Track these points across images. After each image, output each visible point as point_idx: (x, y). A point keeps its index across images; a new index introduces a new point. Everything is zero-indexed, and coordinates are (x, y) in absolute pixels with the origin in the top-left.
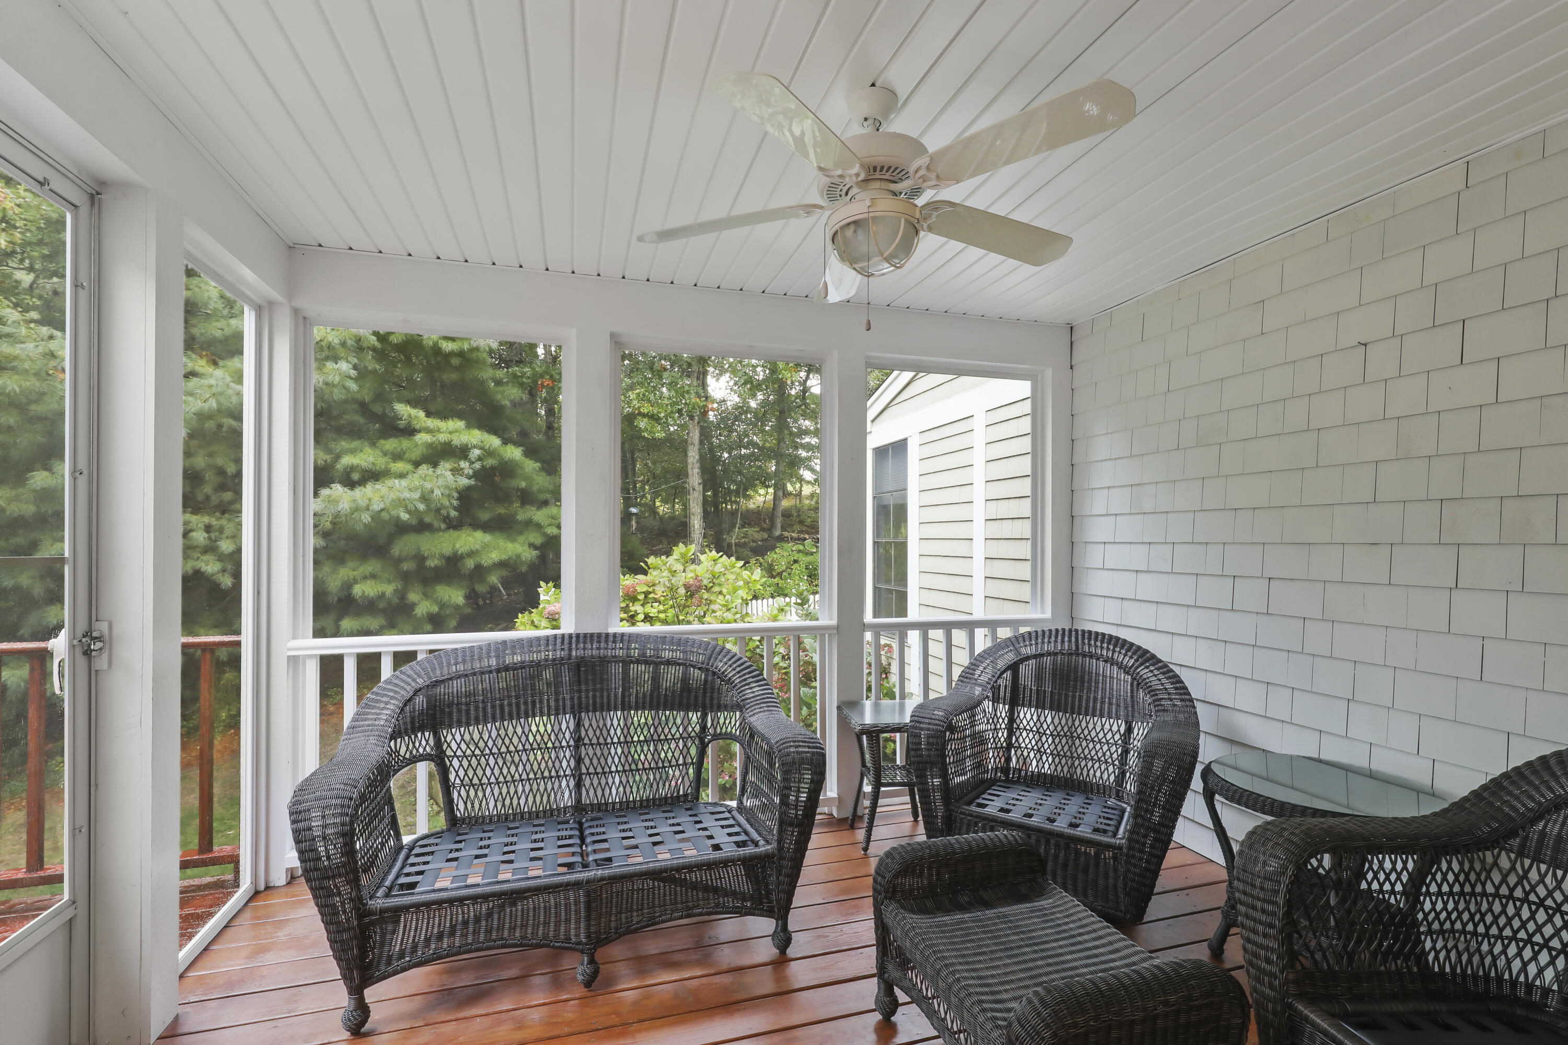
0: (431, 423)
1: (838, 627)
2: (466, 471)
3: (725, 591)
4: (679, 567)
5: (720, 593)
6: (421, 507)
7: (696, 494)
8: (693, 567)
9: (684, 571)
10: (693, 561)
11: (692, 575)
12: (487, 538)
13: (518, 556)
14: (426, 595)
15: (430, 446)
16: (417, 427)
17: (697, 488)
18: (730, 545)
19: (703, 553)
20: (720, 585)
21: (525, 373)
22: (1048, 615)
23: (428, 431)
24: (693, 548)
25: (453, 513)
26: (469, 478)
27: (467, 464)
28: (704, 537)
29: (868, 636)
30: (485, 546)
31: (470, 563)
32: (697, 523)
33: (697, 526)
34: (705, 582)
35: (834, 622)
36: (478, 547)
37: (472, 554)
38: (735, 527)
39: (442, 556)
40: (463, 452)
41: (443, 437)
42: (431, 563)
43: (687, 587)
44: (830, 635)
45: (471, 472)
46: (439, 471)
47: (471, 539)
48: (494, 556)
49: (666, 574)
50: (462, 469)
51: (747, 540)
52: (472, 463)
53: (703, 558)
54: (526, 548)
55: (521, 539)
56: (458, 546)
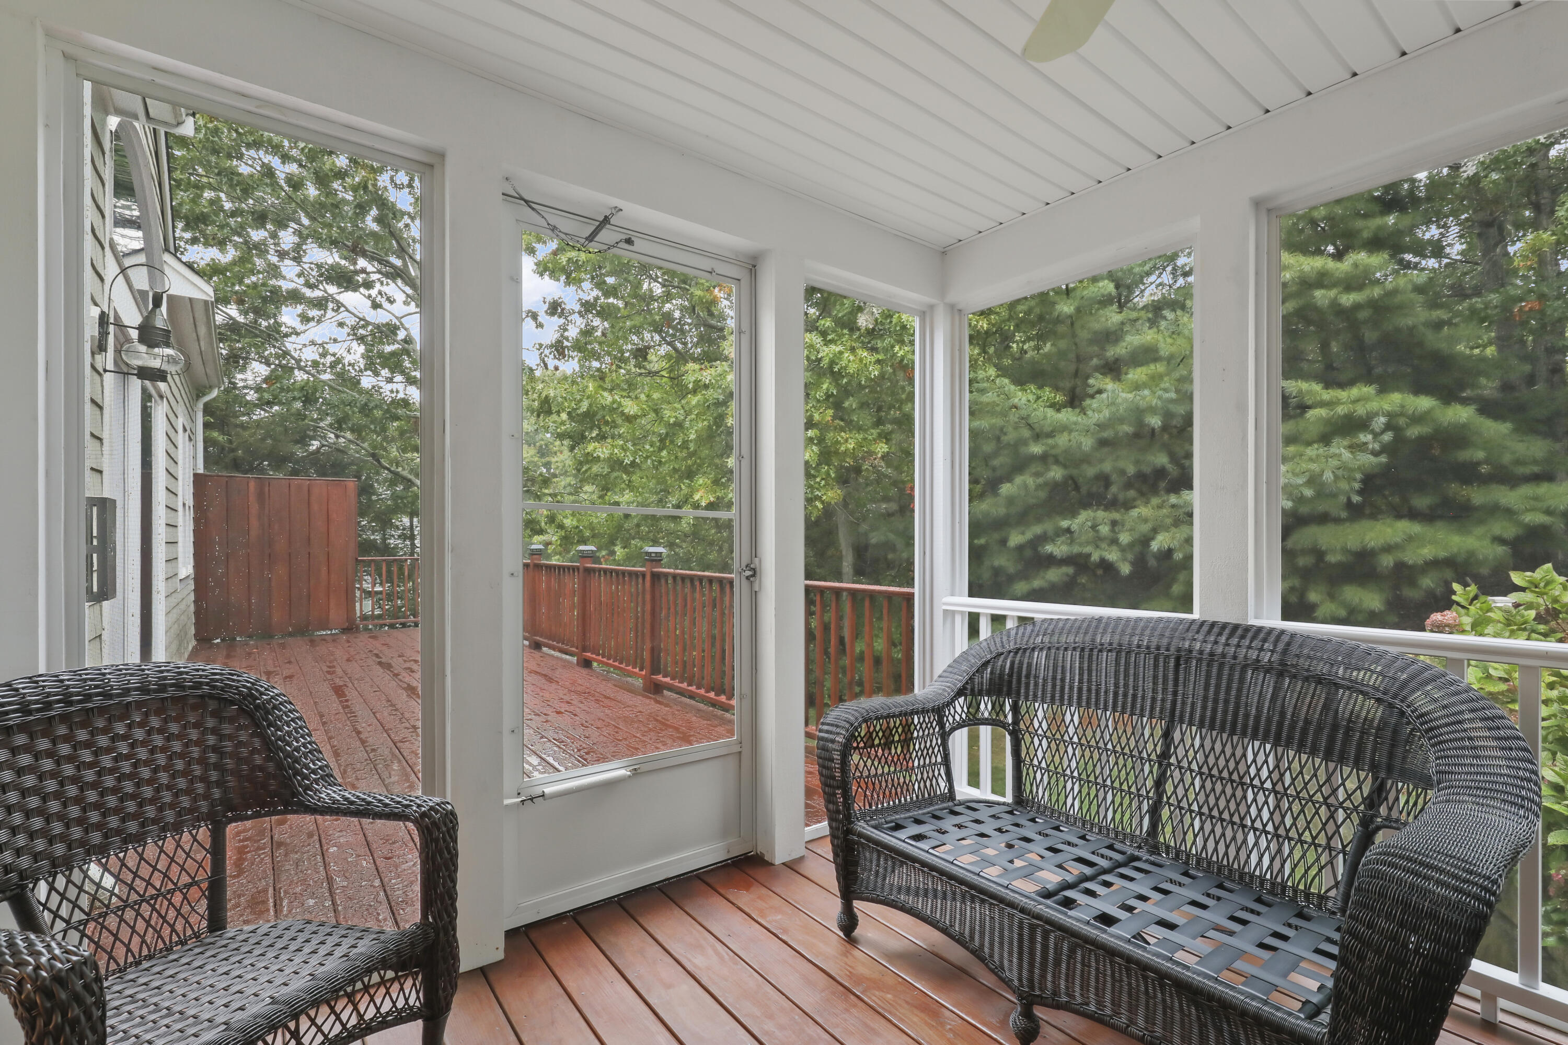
0: (1327, 395)
2: (1371, 446)
6: (1308, 492)
12: (1415, 528)
13: (1471, 554)
14: (1332, 596)
15: (1328, 422)
16: (1310, 403)
21: (1490, 302)
23: (1322, 404)
25: (1356, 499)
26: (1375, 454)
27: (1370, 437)
30: (1410, 539)
31: (1387, 561)
36: (1398, 540)
37: (1388, 549)
39: (1345, 550)
40: (1363, 424)
41: (1341, 410)
42: (1332, 558)
45: (1377, 446)
46: (1333, 450)
47: (1389, 530)
48: (1427, 552)
50: (1366, 444)
52: (1376, 435)
54: (1486, 542)
55: (1479, 531)
56: (1367, 538)
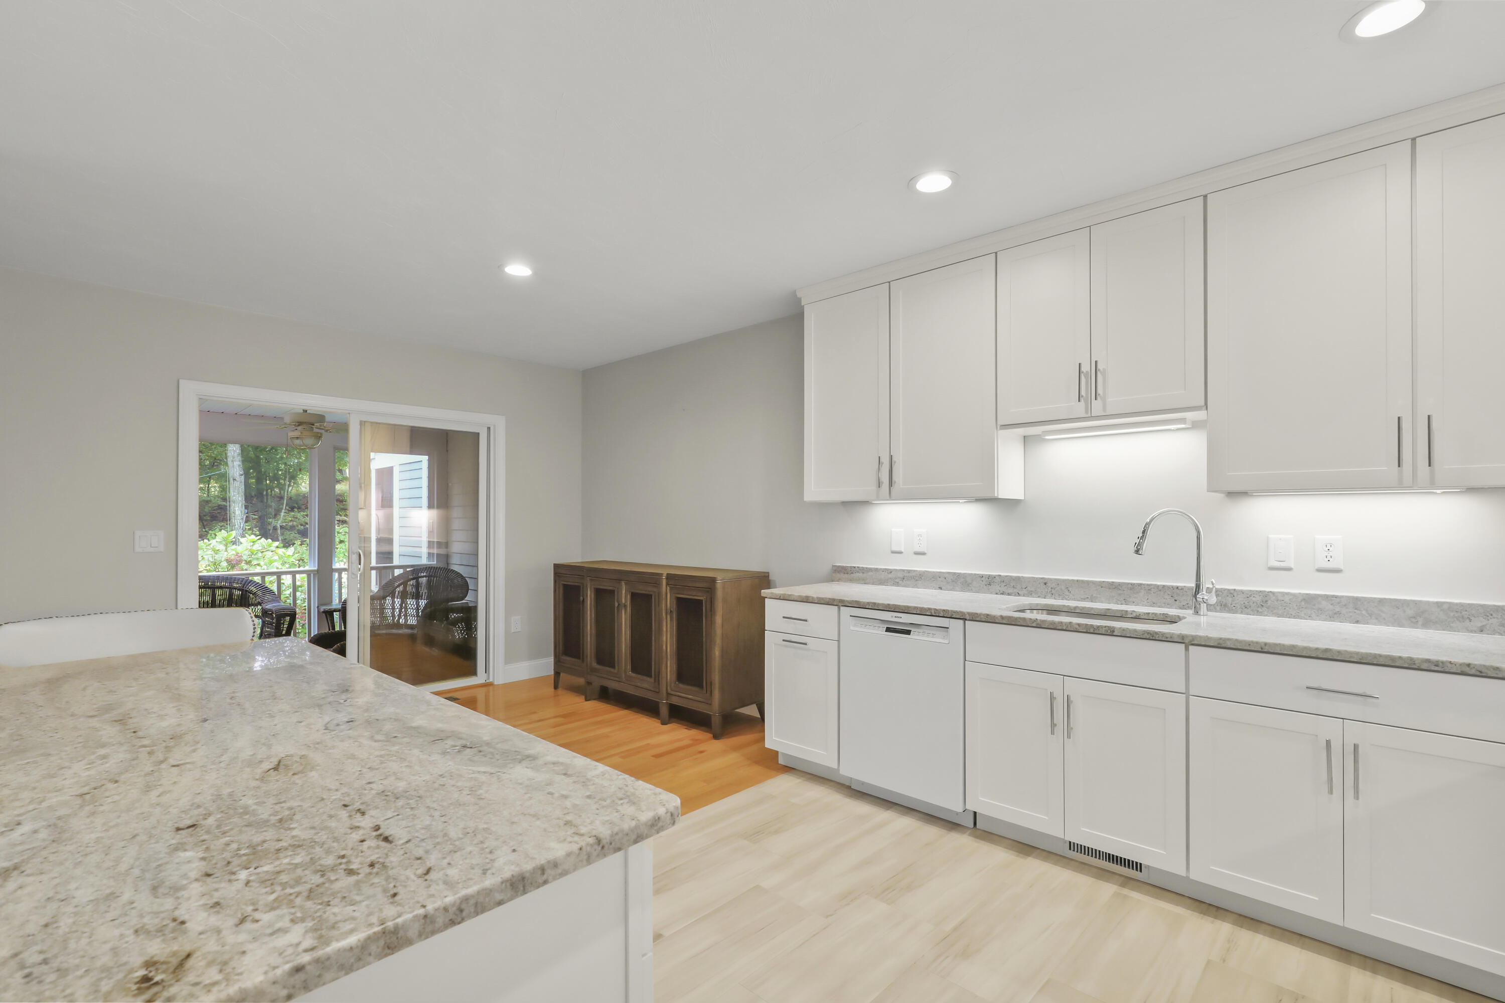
1: (318, 571)
3: (262, 563)
4: (221, 547)
5: (258, 565)
7: (237, 484)
8: (234, 547)
9: (226, 550)
10: (234, 543)
11: (234, 553)
17: (238, 478)
18: (275, 529)
19: (243, 536)
20: (258, 559)
22: (435, 563)
24: (234, 533)
28: (246, 522)
29: (336, 575)
32: (237, 510)
33: (238, 512)
34: (245, 558)
35: (316, 568)
38: (281, 512)
43: (228, 561)
44: (314, 575)
49: (210, 552)
51: (295, 523)
53: (242, 540)
